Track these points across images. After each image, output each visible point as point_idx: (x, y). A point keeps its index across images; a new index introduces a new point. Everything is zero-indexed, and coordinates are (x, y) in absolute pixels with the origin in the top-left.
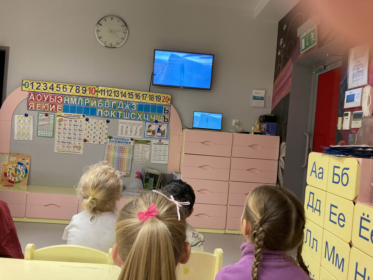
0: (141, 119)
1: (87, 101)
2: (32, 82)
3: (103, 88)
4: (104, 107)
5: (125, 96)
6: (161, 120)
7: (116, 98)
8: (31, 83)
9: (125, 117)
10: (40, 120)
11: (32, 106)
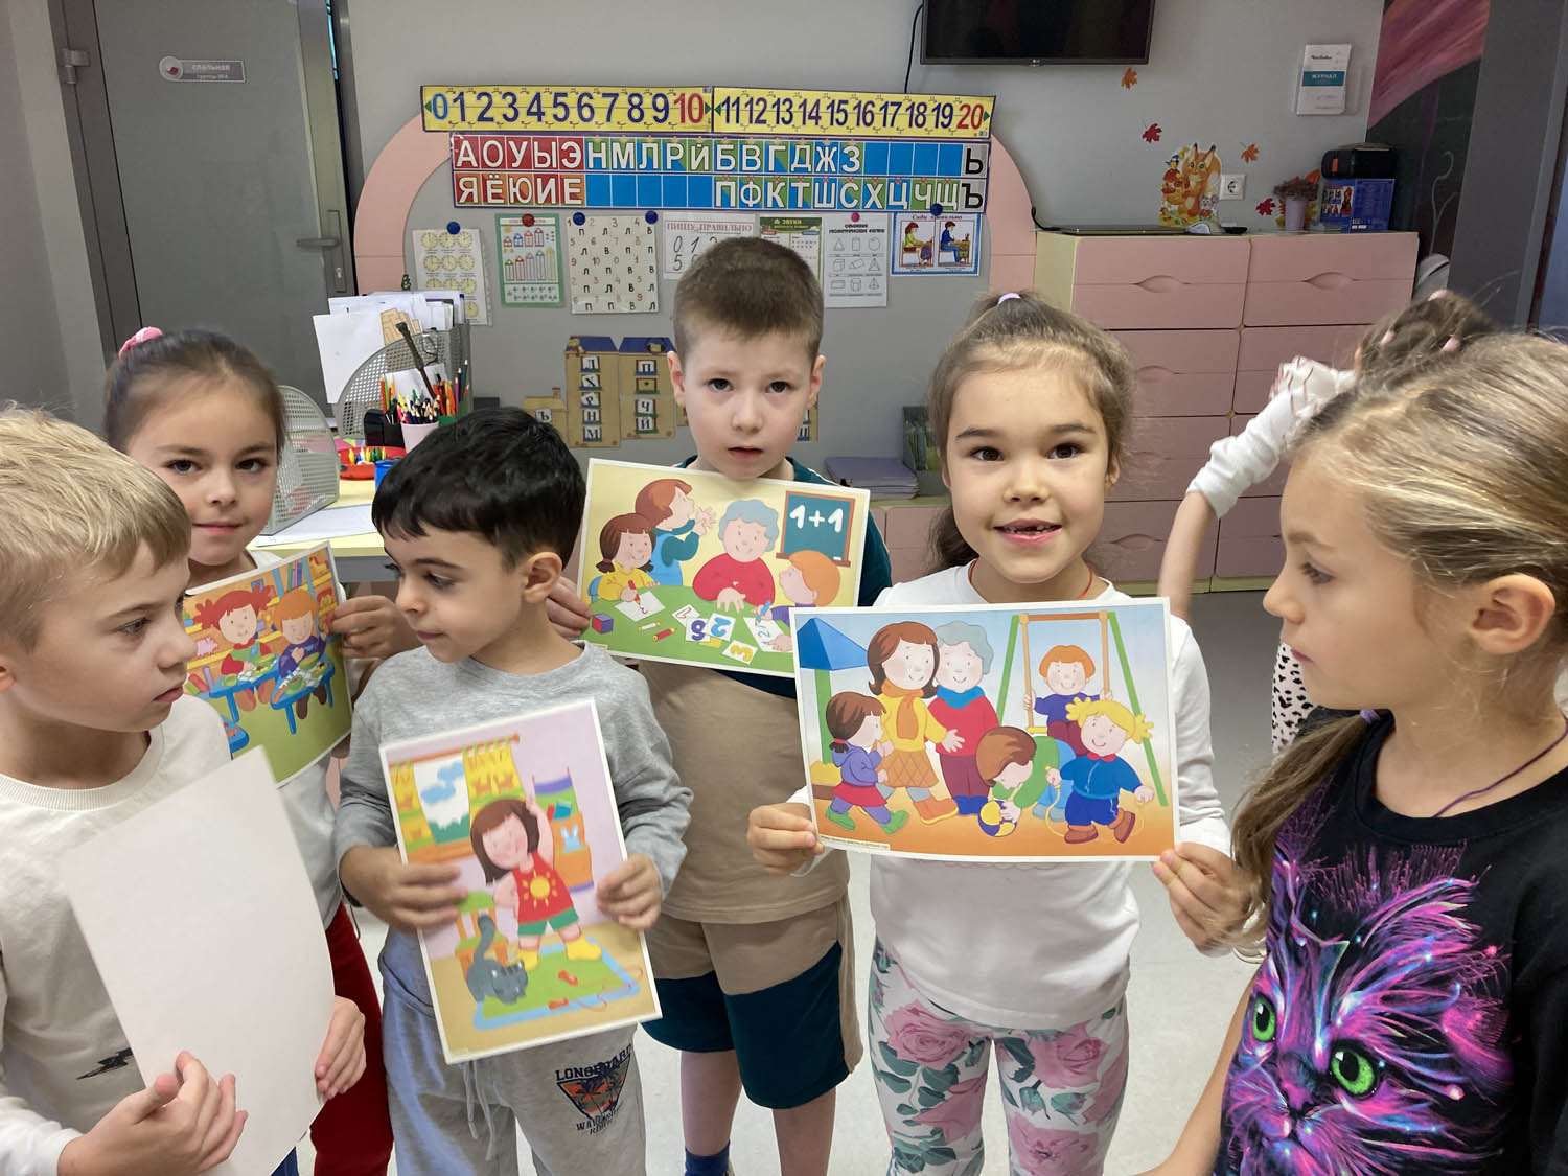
0: (879, 205)
1: (674, 151)
2: (458, 91)
3: (733, 93)
4: (741, 170)
5: (817, 118)
6: (954, 201)
7: (782, 129)
8: (456, 96)
9: (821, 201)
10: (505, 241)
11: (471, 190)
